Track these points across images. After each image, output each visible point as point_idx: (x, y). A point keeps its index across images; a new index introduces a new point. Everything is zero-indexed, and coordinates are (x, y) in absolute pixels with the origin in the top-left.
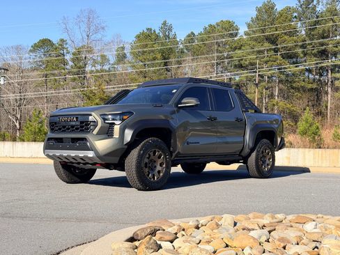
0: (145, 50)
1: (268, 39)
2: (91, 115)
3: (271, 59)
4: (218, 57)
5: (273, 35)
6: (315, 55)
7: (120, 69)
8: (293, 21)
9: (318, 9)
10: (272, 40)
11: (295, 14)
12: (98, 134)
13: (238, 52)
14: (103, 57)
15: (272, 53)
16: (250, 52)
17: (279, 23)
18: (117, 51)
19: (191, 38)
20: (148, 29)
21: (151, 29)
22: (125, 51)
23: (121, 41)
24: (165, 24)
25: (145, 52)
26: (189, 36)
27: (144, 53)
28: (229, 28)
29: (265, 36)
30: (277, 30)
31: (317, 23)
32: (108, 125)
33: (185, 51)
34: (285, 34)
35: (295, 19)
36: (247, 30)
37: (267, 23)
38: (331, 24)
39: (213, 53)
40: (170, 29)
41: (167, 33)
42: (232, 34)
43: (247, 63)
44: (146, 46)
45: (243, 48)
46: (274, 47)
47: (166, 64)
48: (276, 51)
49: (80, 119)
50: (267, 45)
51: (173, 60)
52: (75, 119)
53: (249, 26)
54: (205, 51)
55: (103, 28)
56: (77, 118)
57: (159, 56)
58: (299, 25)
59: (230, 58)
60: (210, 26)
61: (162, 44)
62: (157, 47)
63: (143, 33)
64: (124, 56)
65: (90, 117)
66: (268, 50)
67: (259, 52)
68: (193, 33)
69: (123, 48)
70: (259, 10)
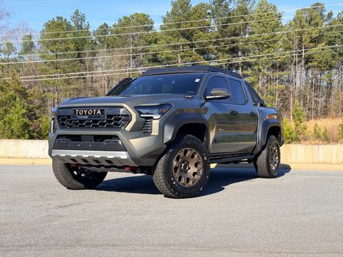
0: (56, 39)
1: (183, 34)
2: (122, 107)
3: (187, 54)
4: (133, 51)
5: (188, 30)
6: (227, 52)
7: (27, 58)
8: (207, 18)
9: (230, 7)
10: (188, 35)
11: (209, 11)
12: (132, 130)
13: (154, 46)
14: (9, 45)
15: (187, 48)
16: (165, 47)
17: (195, 19)
18: (24, 39)
19: (104, 29)
20: (58, 18)
21: (61, 18)
22: (33, 40)
23: (27, 30)
24: (77, 13)
25: (57, 41)
26: (101, 27)
27: (55, 42)
28: (144, 22)
29: (180, 31)
30: (192, 26)
31: (229, 20)
32: (144, 120)
33: (98, 42)
34: (200, 29)
35: (208, 16)
36: (163, 24)
37: (183, 18)
38: (242, 22)
39: (129, 45)
40: (83, 19)
41: (79, 23)
42: (147, 27)
43: (163, 57)
44: (58, 35)
45: (158, 42)
46: (189, 42)
47: (79, 55)
48: (192, 46)
49: (107, 111)
50: (183, 41)
51: (87, 51)
52: (99, 112)
53: (165, 20)
54: (120, 43)
55: (8, 14)
56: (102, 111)
57: (72, 46)
58: (213, 22)
59: (146, 52)
60: (125, 18)
61: (75, 34)
62: (70, 37)
63: (53, 22)
64: (32, 45)
65: (121, 110)
66: (183, 45)
67: (175, 47)
68: (105, 25)
69: (30, 37)
70: (174, 5)
